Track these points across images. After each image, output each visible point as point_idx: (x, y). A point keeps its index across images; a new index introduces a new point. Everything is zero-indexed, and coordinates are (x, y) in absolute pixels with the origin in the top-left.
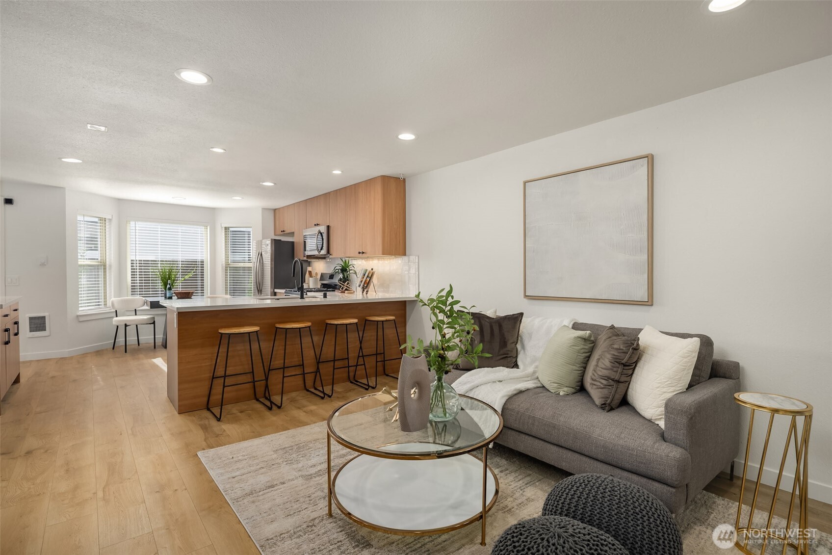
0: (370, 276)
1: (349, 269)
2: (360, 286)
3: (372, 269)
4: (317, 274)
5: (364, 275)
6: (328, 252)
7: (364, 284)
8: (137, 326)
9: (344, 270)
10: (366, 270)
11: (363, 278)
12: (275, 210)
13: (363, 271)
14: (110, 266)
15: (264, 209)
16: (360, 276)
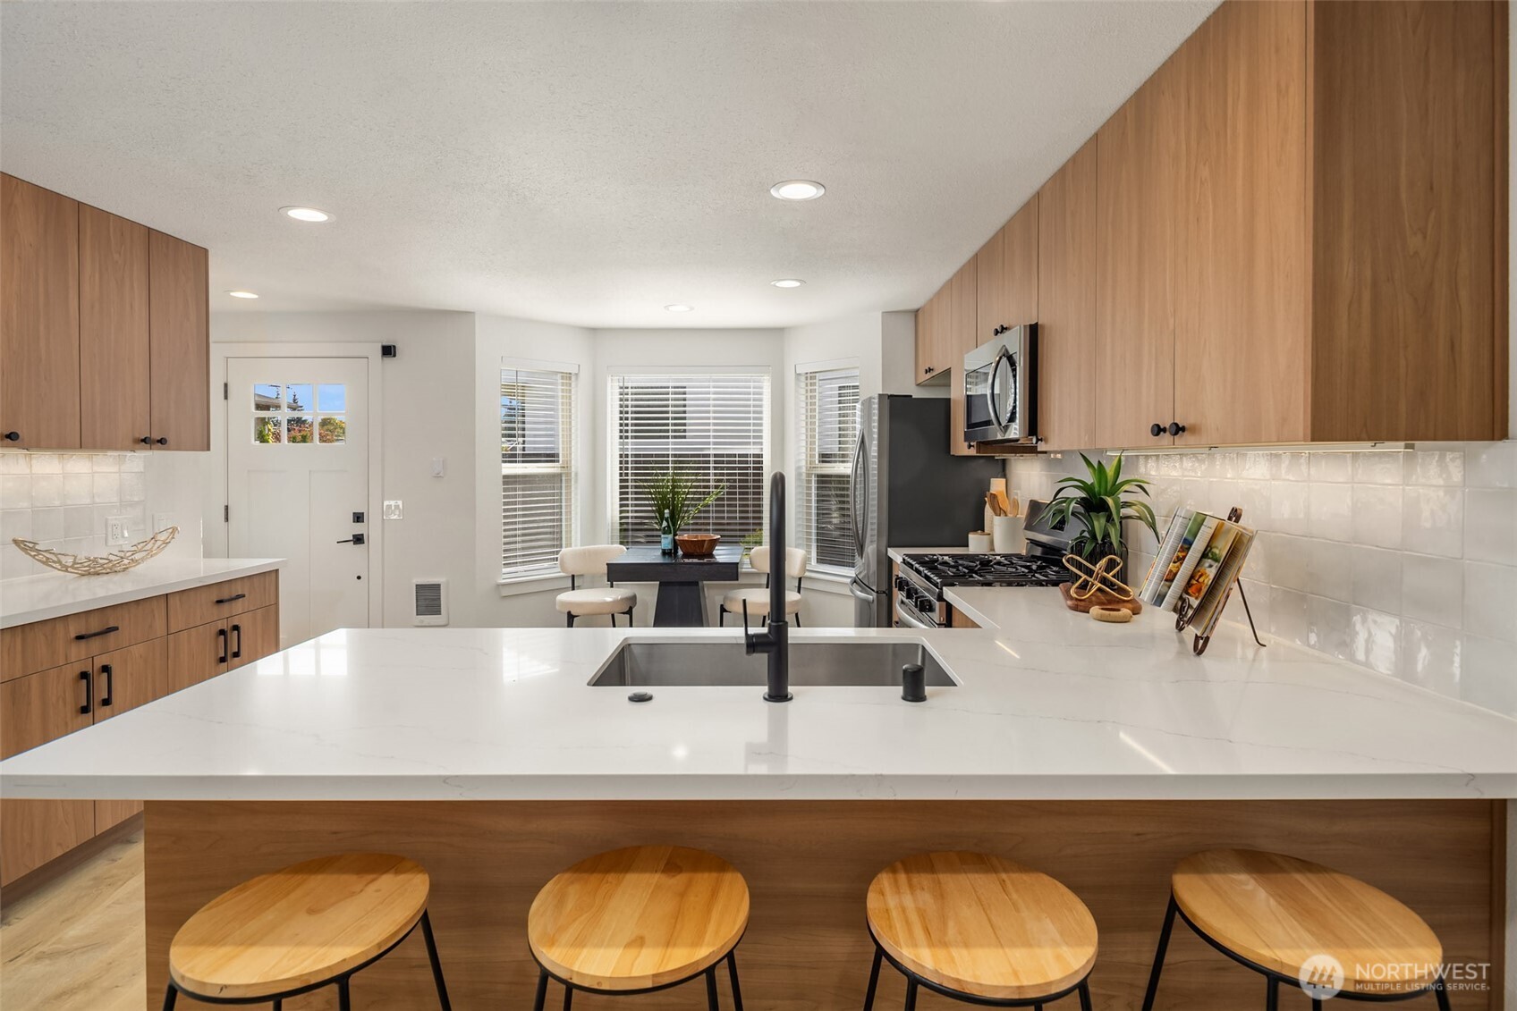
0: (1222, 549)
1: (1116, 502)
2: (1159, 599)
3: (1235, 515)
4: (1016, 505)
5: (1187, 544)
6: (1033, 427)
7: (1186, 590)
8: (613, 615)
9: (1094, 504)
10: (1200, 520)
11: (1181, 560)
12: (916, 312)
13: (1179, 521)
14: (576, 474)
15: (889, 315)
16: (1171, 534)
